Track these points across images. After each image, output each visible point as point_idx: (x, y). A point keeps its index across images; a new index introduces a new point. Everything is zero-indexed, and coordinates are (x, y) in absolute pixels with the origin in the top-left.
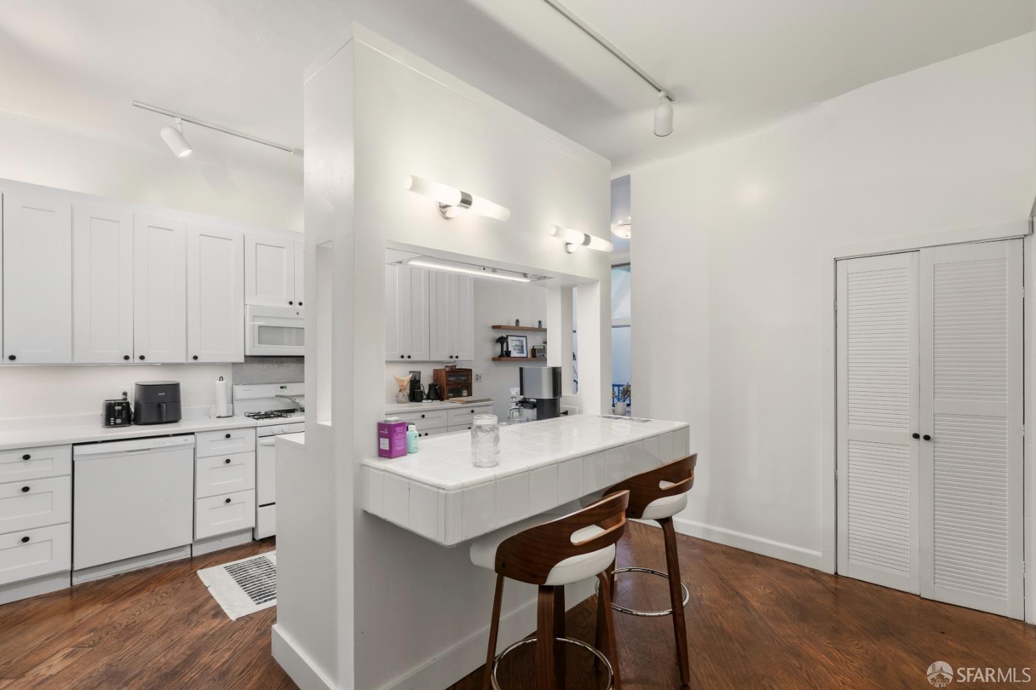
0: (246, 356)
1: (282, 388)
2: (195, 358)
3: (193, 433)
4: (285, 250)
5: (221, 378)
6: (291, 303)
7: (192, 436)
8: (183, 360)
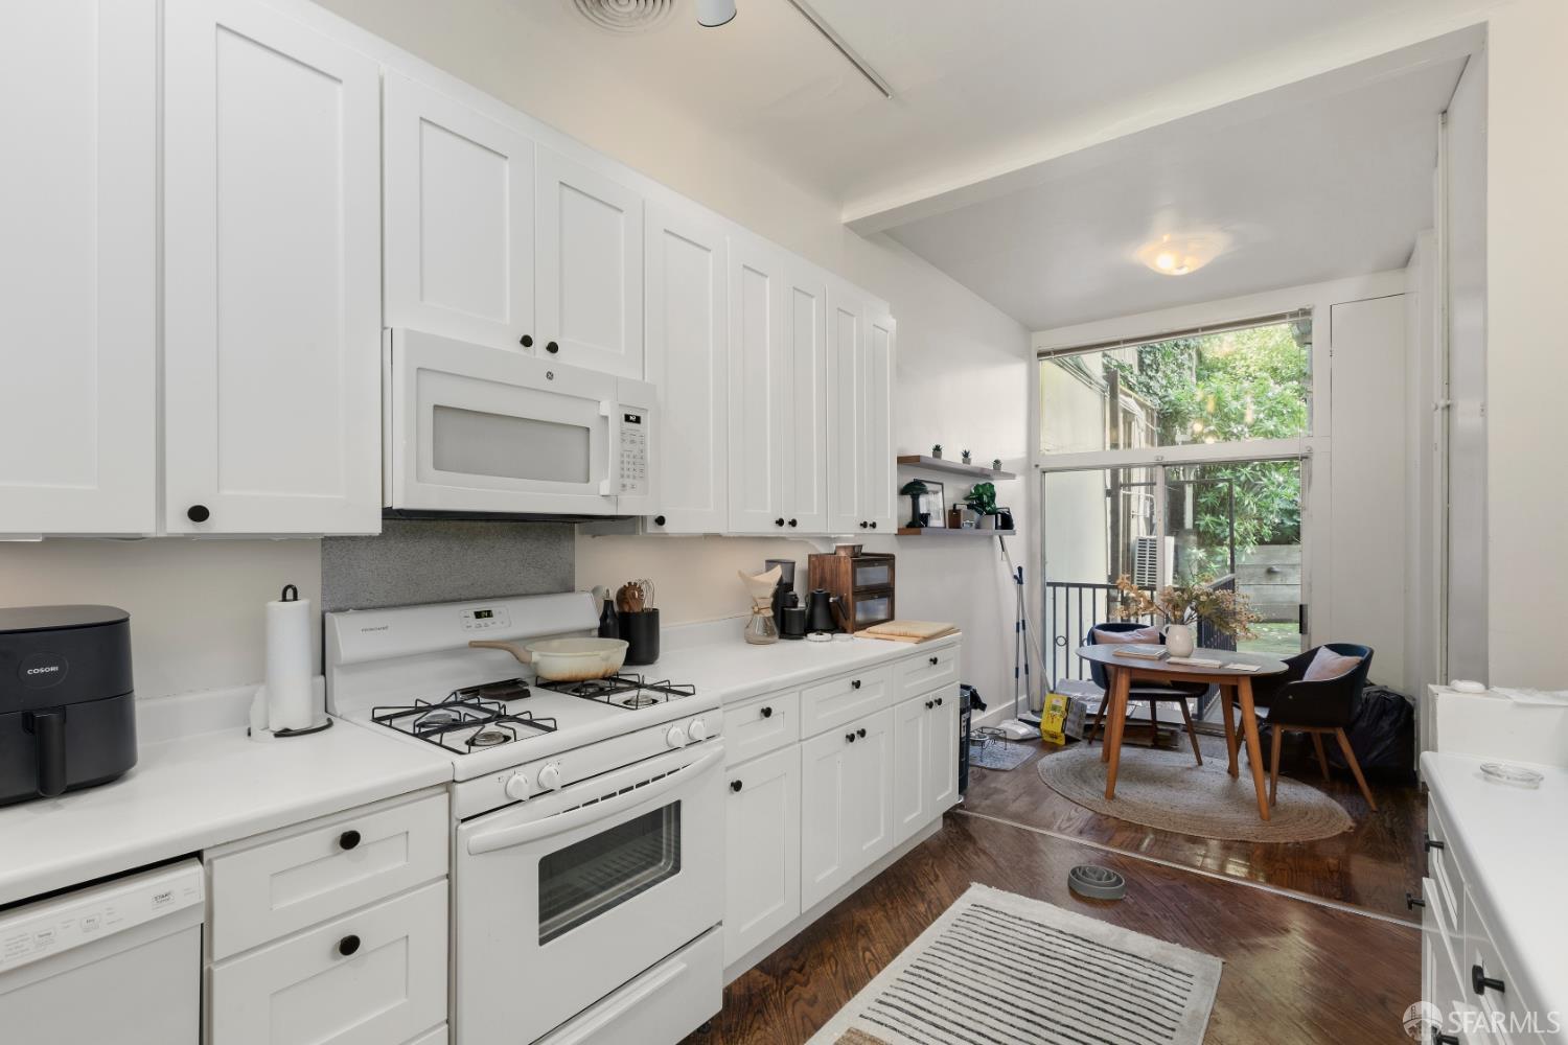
0: (388, 514)
1: (478, 615)
2: (198, 514)
3: (197, 855)
4: (506, 165)
5: (290, 593)
6: (527, 341)
7: (194, 871)
8: (146, 526)
